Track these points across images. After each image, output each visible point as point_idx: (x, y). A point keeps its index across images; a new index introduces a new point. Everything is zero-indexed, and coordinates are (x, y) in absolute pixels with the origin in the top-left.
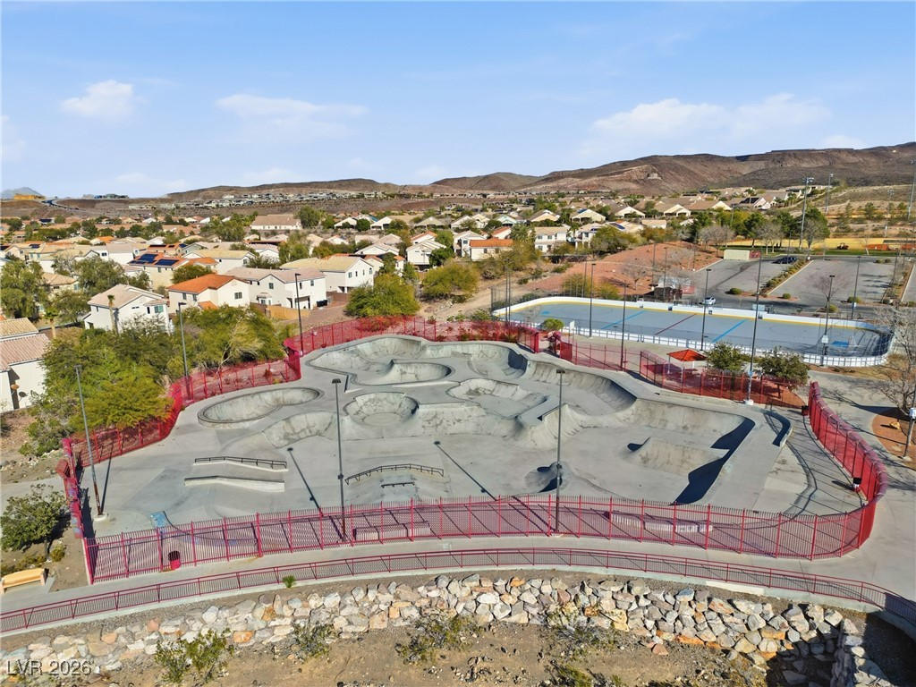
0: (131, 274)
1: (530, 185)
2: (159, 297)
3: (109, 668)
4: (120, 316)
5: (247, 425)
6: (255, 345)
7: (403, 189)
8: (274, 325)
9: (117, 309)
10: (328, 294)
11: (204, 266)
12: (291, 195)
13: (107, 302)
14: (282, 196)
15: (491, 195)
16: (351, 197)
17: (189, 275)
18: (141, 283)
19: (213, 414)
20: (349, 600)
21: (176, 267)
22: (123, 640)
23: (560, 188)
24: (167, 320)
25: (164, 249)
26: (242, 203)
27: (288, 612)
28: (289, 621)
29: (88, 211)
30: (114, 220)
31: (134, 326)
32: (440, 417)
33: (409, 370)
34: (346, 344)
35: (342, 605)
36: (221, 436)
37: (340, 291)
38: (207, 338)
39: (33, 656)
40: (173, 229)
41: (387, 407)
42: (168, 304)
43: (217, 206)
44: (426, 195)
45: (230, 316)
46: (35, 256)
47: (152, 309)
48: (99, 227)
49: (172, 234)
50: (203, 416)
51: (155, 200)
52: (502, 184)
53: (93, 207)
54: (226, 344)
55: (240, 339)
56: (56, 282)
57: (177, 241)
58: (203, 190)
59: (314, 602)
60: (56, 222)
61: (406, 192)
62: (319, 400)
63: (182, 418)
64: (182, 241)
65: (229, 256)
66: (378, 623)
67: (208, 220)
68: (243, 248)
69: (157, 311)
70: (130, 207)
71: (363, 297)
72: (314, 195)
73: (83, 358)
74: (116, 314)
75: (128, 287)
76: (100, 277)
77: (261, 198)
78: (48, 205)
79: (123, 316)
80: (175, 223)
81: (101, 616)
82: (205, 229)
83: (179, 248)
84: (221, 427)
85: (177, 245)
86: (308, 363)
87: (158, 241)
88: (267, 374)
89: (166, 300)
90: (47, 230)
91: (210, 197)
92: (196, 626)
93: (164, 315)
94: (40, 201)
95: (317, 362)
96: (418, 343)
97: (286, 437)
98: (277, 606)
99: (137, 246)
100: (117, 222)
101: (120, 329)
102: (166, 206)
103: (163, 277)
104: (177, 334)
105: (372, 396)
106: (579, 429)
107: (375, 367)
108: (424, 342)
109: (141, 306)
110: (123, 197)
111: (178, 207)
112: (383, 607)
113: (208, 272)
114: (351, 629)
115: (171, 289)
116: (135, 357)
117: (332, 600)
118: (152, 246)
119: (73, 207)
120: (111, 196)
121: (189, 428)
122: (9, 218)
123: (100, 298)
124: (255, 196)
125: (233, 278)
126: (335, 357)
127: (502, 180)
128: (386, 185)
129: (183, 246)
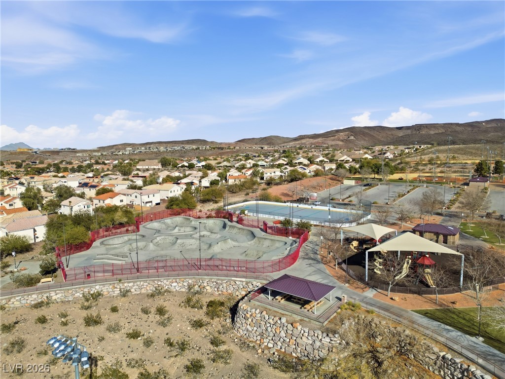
0: (78, 192)
1: (287, 142)
2: (89, 202)
3: (70, 300)
4: (73, 209)
5: (116, 246)
6: (125, 220)
7: (221, 145)
8: (134, 213)
9: (72, 207)
10: (161, 200)
11: (109, 188)
12: (162, 148)
13: (68, 204)
14: (157, 149)
15: (266, 148)
16: (193, 149)
17: (103, 192)
18: (82, 196)
19: (105, 243)
20: (135, 284)
21: (97, 189)
22: (74, 292)
23: (302, 144)
24: (91, 211)
25: (93, 179)
26: (135, 152)
27: (118, 287)
28: (119, 289)
29: (55, 157)
30: (69, 162)
31: (79, 213)
32: (185, 244)
33: (182, 229)
34: (161, 220)
35: (134, 286)
36: (107, 249)
37: (166, 199)
38: (106, 217)
39: (51, 295)
40: (98, 167)
41: (168, 241)
42: (92, 205)
43: (123, 154)
44: (232, 147)
45: (116, 209)
46: (33, 183)
47: (86, 207)
48: (61, 166)
49: (98, 169)
50: (102, 243)
51: (90, 151)
52: (273, 141)
53: (58, 155)
54: (113, 220)
55: (118, 218)
56: (46, 196)
57: (99, 175)
58: (116, 145)
59: (126, 285)
60: (40, 163)
61: (221, 146)
62: (144, 238)
63: (94, 244)
64: (102, 174)
65: (121, 183)
66: (143, 291)
67: (117, 162)
68: (128, 179)
69: (88, 207)
70: (77, 155)
71: (173, 201)
72: (174, 148)
73: (60, 224)
74: (71, 209)
75: (77, 197)
76: (65, 193)
77: (146, 149)
78: (35, 153)
79: (74, 209)
80: (100, 164)
81: (68, 288)
82: (115, 166)
83: (100, 178)
84: (107, 247)
85: (99, 177)
86: (144, 227)
87: (91, 175)
88: (127, 230)
89: (92, 203)
90: (35, 168)
91: (119, 149)
92: (94, 289)
93: (91, 209)
94: (30, 151)
95: (148, 226)
96: (189, 219)
97: (130, 250)
98: (115, 285)
99: (80, 177)
100: (71, 163)
101: (73, 214)
102: (96, 154)
103: (91, 193)
104: (94, 216)
105: (163, 237)
106: (233, 247)
107: (170, 228)
108: (192, 218)
109: (81, 205)
110: (74, 149)
111: (102, 155)
112: (145, 287)
113: (111, 191)
114: (136, 292)
115: (94, 198)
116: (79, 224)
117: (131, 284)
118: (87, 177)
119: (48, 154)
120: (68, 149)
121: (97, 247)
122: (15, 161)
123: (65, 202)
124: (143, 148)
125: (120, 194)
126: (155, 225)
127: (273, 139)
128: (212, 142)
129: (102, 177)
